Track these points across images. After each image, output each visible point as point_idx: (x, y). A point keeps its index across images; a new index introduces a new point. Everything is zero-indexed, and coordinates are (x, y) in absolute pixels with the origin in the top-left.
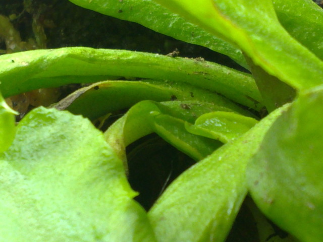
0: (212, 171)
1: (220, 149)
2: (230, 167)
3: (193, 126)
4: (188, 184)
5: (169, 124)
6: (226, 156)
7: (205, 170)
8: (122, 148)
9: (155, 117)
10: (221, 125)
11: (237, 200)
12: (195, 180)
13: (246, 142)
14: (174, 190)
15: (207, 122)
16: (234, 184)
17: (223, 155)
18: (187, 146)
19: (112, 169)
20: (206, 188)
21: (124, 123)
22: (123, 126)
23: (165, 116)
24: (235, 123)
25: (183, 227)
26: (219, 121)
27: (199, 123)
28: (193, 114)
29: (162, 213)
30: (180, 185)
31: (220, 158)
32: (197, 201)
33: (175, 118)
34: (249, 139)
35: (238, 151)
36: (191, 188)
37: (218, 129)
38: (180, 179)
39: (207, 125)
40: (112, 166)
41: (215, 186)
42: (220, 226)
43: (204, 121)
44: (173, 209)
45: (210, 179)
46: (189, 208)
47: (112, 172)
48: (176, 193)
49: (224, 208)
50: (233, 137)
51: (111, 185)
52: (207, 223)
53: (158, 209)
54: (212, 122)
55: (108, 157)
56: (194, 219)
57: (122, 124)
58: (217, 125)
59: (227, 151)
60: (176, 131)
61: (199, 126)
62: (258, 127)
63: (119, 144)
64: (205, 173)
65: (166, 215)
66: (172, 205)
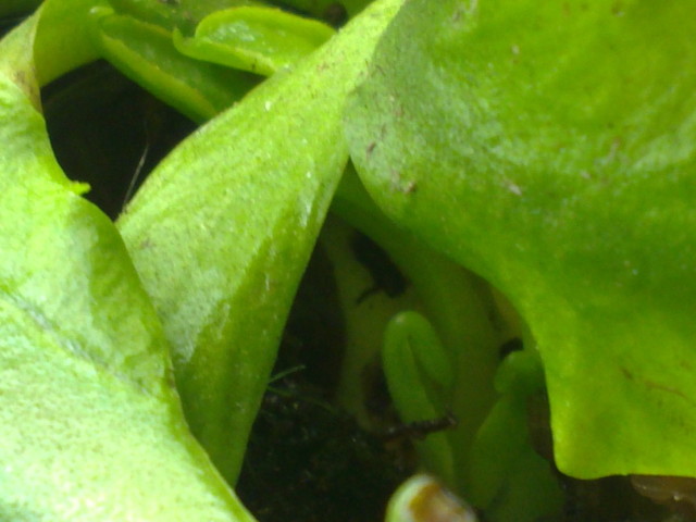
0: (254, 133)
1: (263, 88)
2: (296, 122)
3: (190, 40)
4: (198, 165)
5: (134, 37)
6: (281, 98)
7: (235, 132)
8: (32, 91)
9: (101, 20)
10: (252, 38)
11: (320, 194)
12: (215, 156)
13: (325, 66)
14: (166, 182)
15: (222, 31)
16: (310, 159)
17: (275, 99)
18: (178, 86)
19: (21, 134)
20: (245, 171)
21: (33, 35)
22: (32, 41)
23: (124, 19)
24: (283, 34)
25: (200, 259)
26: (247, 28)
27: (206, 33)
28: (184, 15)
29: (144, 232)
30: (178, 169)
31: (268, 105)
32: (227, 201)
33: (146, 24)
34: (330, 60)
35: (309, 87)
36: (208, 173)
37: (248, 45)
38: (176, 155)
39: (221, 38)
40: (21, 128)
41: (264, 166)
42: (286, 254)
43: (215, 30)
44: (168, 222)
45: (252, 152)
46: (208, 217)
47: (22, 141)
48: (171, 186)
49: (291, 215)
50: (285, 61)
51: (21, 172)
52: (255, 249)
53: (132, 223)
54: (234, 30)
55: (10, 106)
56: (222, 243)
57: (27, 36)
58: (245, 37)
59: (283, 89)
60: (151, 53)
61: (207, 40)
62: (349, 33)
63: (23, 82)
64: (235, 139)
65: (154, 236)
66: (167, 214)
